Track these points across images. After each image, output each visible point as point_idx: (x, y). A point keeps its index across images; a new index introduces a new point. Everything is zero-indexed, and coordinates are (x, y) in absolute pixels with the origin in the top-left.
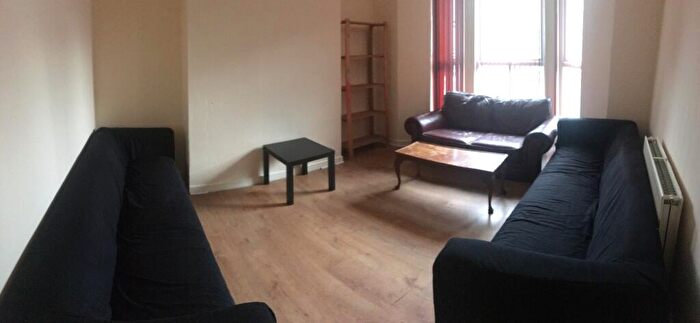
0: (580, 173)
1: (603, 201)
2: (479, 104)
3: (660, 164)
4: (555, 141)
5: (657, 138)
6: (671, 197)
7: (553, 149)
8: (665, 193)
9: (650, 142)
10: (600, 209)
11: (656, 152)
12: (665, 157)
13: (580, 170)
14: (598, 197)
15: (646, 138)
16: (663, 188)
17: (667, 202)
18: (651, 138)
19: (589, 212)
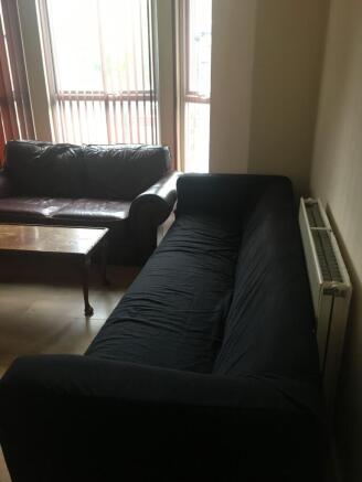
0: (207, 253)
1: (239, 291)
2: (60, 156)
3: (321, 238)
4: (175, 207)
5: (319, 201)
6: (334, 284)
7: (171, 218)
8: (325, 279)
9: (307, 206)
10: (235, 303)
11: (315, 219)
12: (328, 227)
13: (208, 248)
14: (232, 286)
15: (302, 200)
16: (323, 271)
17: (328, 291)
18: (310, 199)
19: (218, 307)
